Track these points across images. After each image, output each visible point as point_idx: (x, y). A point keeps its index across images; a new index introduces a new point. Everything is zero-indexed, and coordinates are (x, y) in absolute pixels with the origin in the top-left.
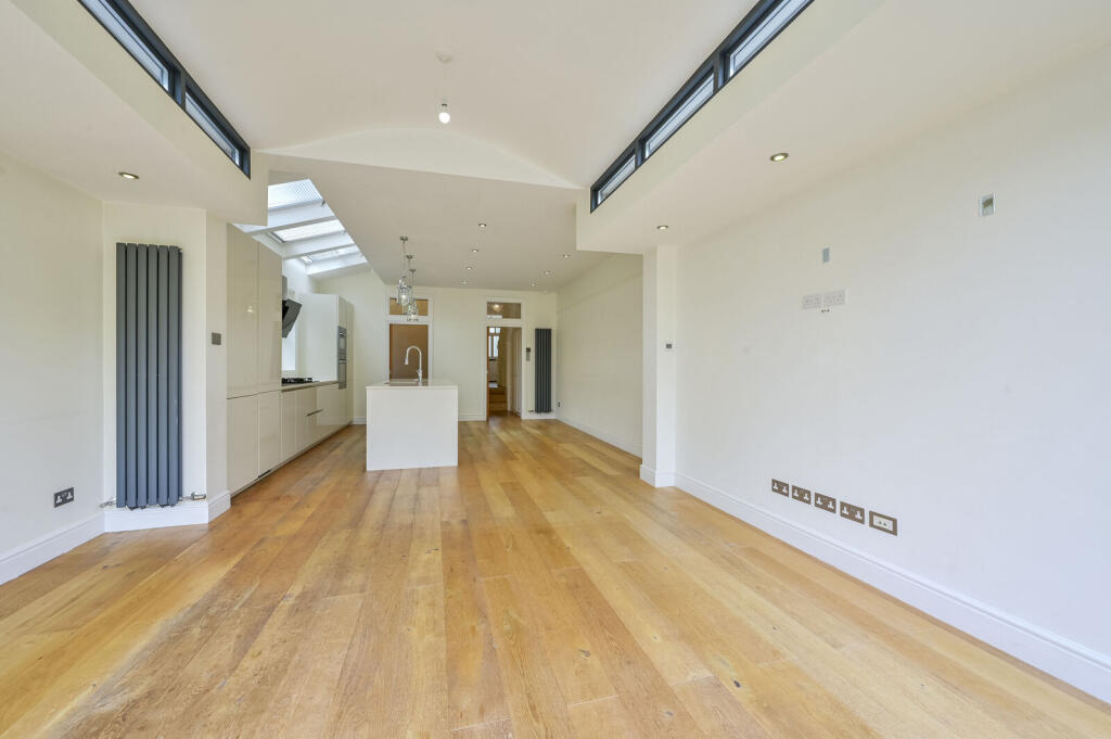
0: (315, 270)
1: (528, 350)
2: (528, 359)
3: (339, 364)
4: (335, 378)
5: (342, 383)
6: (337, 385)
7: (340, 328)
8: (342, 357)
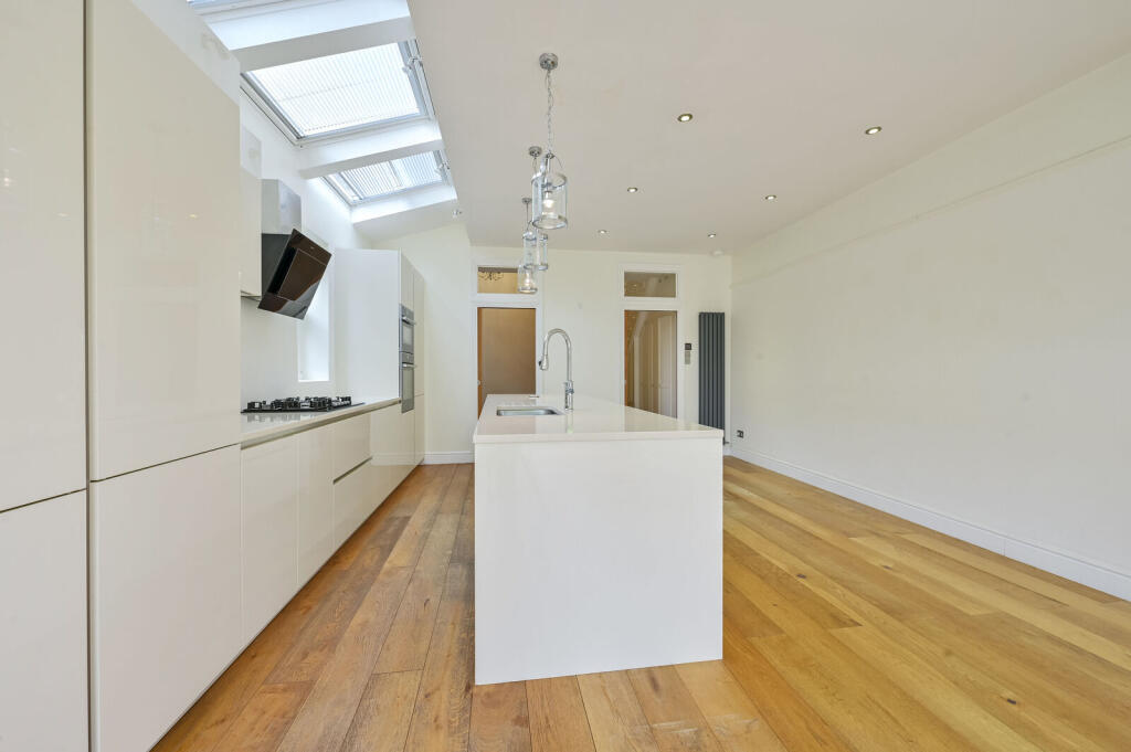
0: (364, 214)
1: (688, 347)
2: (687, 361)
3: (402, 370)
4: (396, 396)
5: (407, 404)
6: (399, 406)
7: (404, 310)
8: (407, 357)
